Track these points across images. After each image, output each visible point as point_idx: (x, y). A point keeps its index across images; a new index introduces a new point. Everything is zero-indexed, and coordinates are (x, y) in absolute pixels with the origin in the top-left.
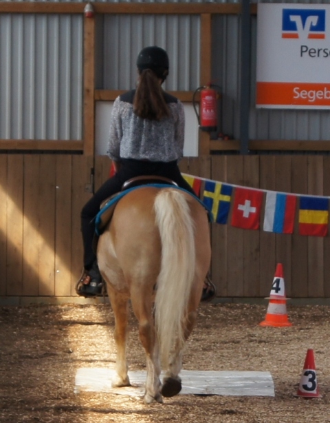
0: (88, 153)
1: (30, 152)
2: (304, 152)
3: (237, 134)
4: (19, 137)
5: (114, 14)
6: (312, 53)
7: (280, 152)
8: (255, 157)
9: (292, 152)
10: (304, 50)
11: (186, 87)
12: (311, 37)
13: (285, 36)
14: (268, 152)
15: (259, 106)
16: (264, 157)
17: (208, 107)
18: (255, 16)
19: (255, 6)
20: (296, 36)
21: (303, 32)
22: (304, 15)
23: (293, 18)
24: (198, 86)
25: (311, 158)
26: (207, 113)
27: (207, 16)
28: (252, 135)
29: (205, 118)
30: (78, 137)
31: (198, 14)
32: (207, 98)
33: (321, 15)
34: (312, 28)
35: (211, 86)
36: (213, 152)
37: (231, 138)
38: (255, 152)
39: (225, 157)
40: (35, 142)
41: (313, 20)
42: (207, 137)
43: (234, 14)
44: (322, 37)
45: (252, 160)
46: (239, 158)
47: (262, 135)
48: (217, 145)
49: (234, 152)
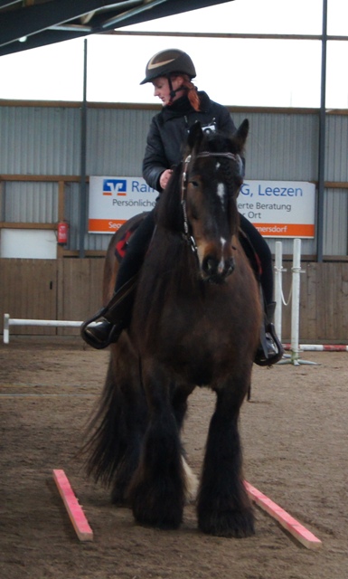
3: (78, 248)
5: (12, 181)
6: (119, 203)
7: (101, 257)
8: (87, 259)
10: (115, 202)
11: (50, 221)
12: (119, 194)
13: (105, 194)
14: (94, 257)
15: (90, 232)
16: (92, 260)
17: (62, 232)
18: (88, 183)
19: (88, 178)
20: (110, 194)
21: (114, 191)
22: (115, 182)
23: (109, 184)
24: (56, 220)
26: (62, 236)
27: (62, 183)
28: (86, 247)
29: (60, 238)
31: (57, 182)
32: (63, 227)
33: (124, 182)
34: (120, 190)
35: (64, 220)
36: (65, 257)
38: (87, 257)
39: (72, 259)
41: (120, 185)
42: (61, 248)
43: (77, 182)
44: (124, 195)
45: (86, 261)
46: (78, 260)
47: (92, 248)
48: (69, 253)
49: (76, 257)
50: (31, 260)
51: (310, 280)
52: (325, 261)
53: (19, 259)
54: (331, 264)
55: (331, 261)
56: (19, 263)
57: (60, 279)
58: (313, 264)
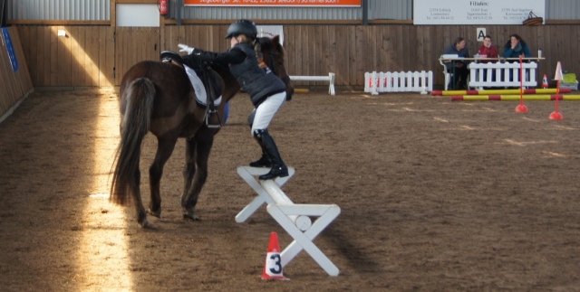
0: (113, 25)
1: (88, 25)
2: (205, 24)
3: (176, 17)
4: (83, 19)
7: (194, 24)
9: (199, 24)
14: (190, 24)
15: (185, 5)
16: (188, 27)
17: (164, 5)
25: (207, 27)
26: (163, 8)
28: (182, 17)
29: (162, 10)
30: (109, 19)
36: (166, 25)
37: (174, 19)
38: (184, 24)
39: (171, 27)
40: (90, 21)
42: (163, 18)
45: (182, 28)
46: (177, 27)
47: (187, 17)
48: (168, 21)
49: (175, 25)
50: (139, 28)
51: (359, 39)
52: (370, 24)
53: (130, 28)
54: (374, 27)
55: (375, 24)
56: (130, 29)
57: (162, 43)
58: (360, 27)
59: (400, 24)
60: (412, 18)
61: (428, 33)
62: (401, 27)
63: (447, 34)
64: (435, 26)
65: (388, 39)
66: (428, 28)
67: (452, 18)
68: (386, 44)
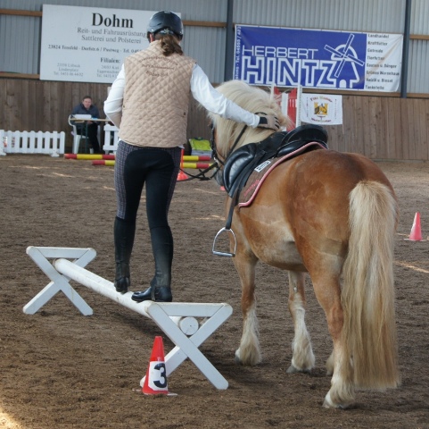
59: (24, 79)
60: (39, 73)
61: (55, 90)
62: (27, 82)
63: (76, 92)
64: (63, 82)
65: (13, 95)
66: (56, 85)
67: (81, 75)
68: (11, 100)
